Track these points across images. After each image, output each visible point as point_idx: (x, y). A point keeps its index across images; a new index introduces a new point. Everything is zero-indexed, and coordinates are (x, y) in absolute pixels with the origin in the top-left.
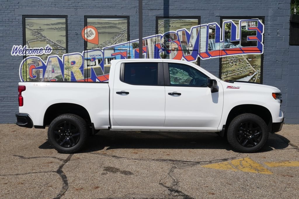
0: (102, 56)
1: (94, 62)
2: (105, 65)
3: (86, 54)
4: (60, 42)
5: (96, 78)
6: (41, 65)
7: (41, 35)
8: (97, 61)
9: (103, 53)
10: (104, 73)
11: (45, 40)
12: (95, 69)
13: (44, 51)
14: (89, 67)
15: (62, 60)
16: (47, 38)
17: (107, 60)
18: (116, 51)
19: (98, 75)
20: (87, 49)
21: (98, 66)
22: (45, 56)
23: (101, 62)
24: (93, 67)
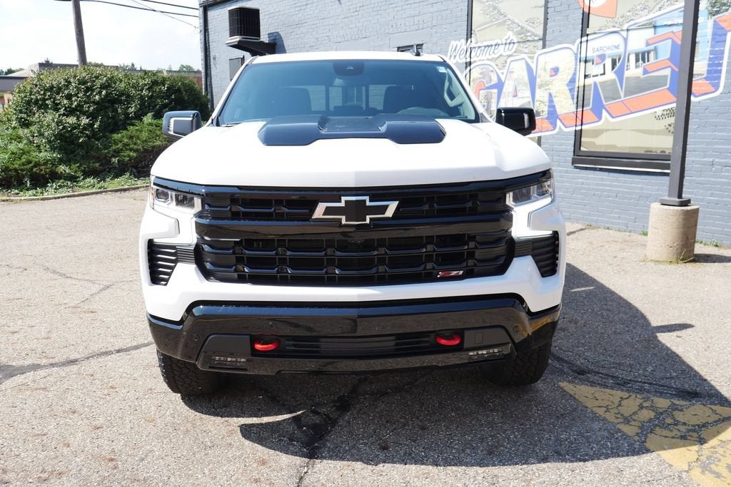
0: (622, 50)
1: (602, 66)
2: (627, 74)
3: (584, 45)
4: (533, 23)
5: (603, 107)
6: (495, 80)
7: (499, 12)
8: (608, 63)
9: (626, 40)
10: (622, 94)
11: (505, 21)
12: (603, 83)
13: (501, 47)
14: (588, 81)
15: (533, 66)
16: (509, 16)
17: (633, 58)
18: (660, 31)
19: (607, 99)
20: (588, 33)
21: (611, 75)
22: (502, 60)
23: (618, 65)
24: (599, 79)
